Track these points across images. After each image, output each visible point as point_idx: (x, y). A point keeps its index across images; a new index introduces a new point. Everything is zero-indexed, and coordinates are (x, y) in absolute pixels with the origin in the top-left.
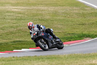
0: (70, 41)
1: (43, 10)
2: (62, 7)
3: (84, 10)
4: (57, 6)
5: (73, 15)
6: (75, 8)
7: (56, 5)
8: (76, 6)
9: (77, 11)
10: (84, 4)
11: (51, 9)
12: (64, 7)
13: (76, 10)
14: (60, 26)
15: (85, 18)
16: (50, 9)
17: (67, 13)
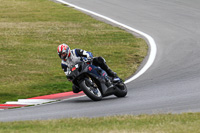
0: (62, 92)
1: (4, 29)
2: (44, 23)
3: (90, 28)
4: (35, 21)
5: (67, 39)
6: (71, 25)
7: (31, 18)
8: (74, 21)
9: (75, 31)
10: (90, 16)
11: (23, 26)
12: (49, 23)
13: (74, 29)
14: (40, 62)
15: (92, 44)
16: (19, 27)
17: (54, 36)
